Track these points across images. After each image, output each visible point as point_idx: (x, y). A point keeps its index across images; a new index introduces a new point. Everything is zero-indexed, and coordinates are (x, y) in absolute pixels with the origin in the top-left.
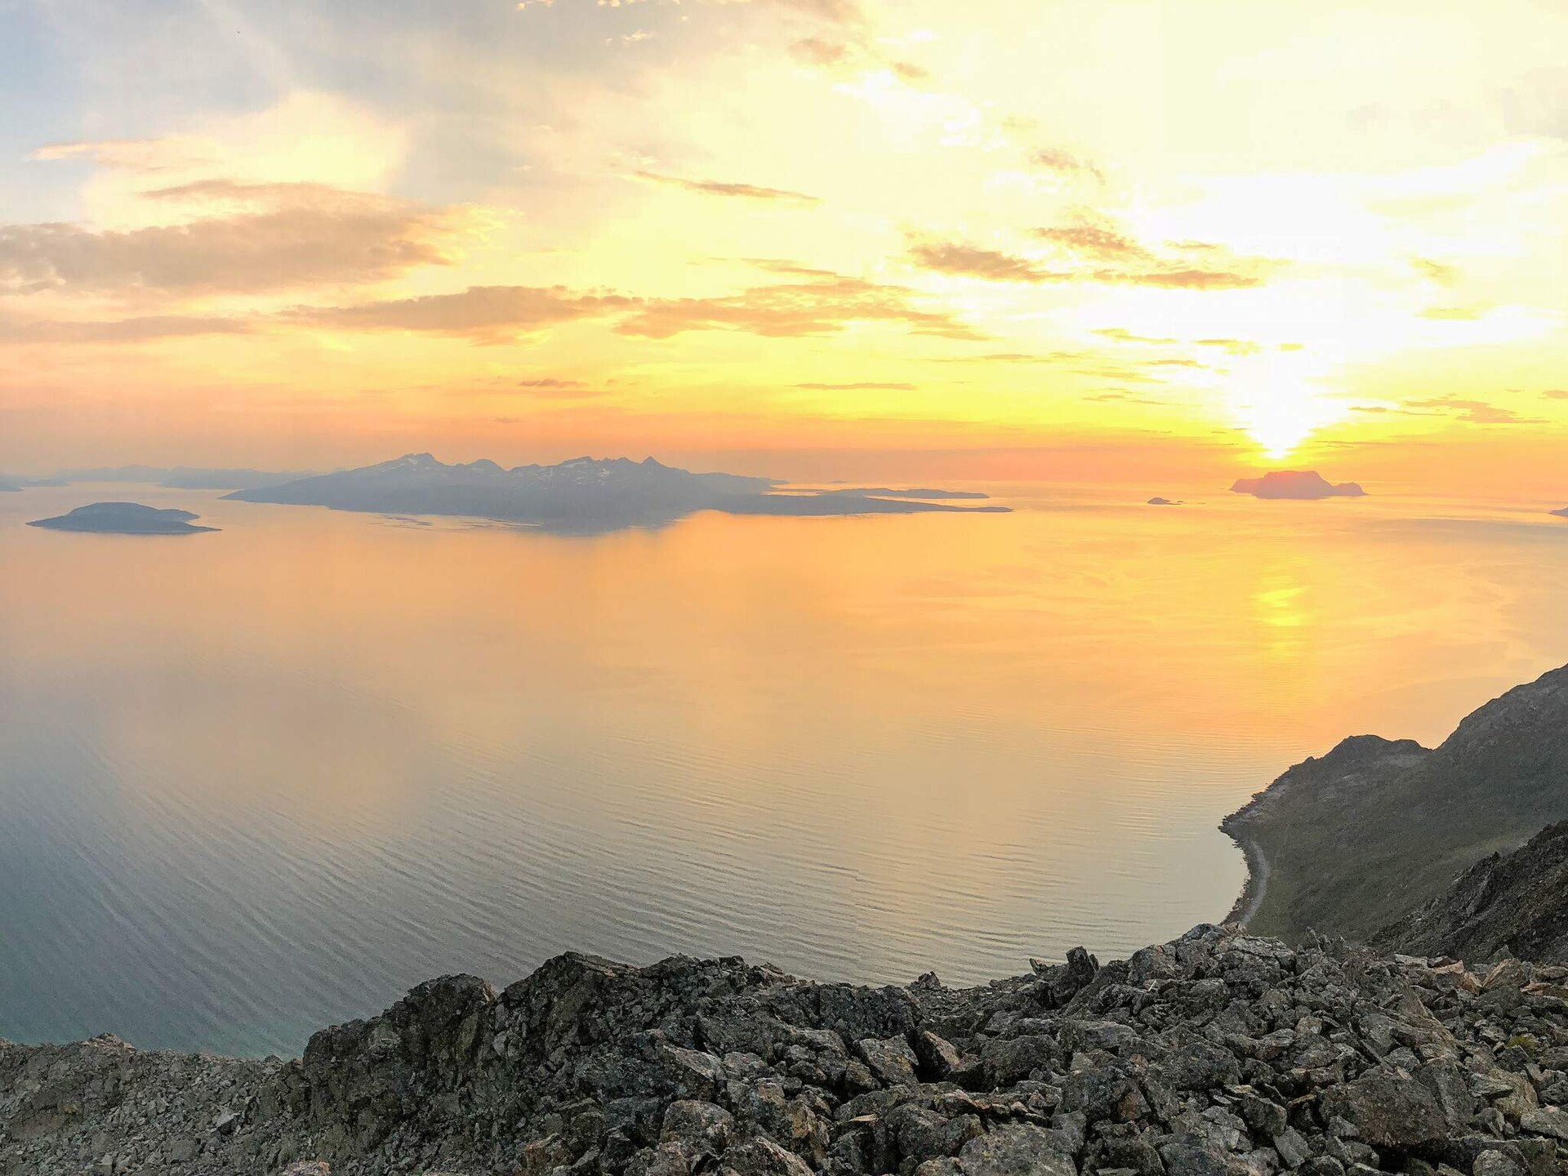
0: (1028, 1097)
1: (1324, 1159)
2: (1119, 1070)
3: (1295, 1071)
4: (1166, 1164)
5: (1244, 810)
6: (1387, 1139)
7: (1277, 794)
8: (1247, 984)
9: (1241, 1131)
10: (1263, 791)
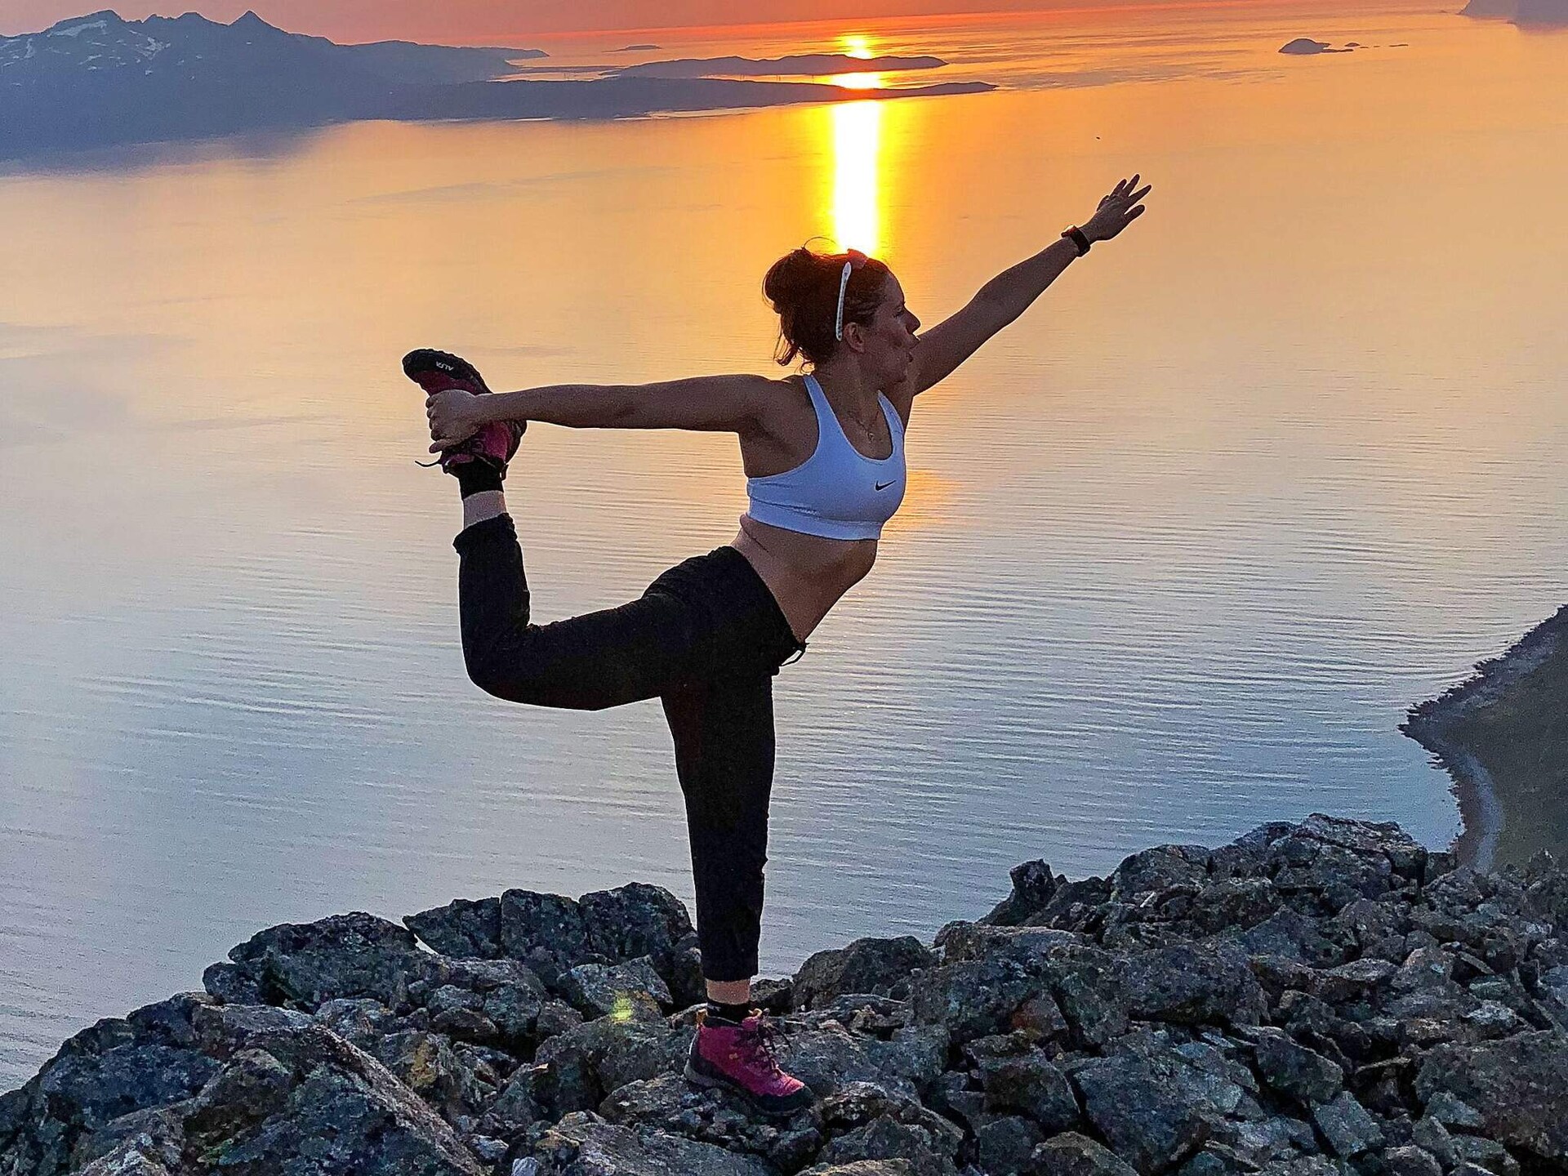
0: (853, 1016)
1: (1404, 1150)
2: (1017, 965)
3: (1381, 1022)
4: (1081, 1096)
5: (1457, 694)
6: (1542, 1142)
7: (1526, 665)
8: (1318, 891)
9: (1247, 1091)
10: (1498, 657)
